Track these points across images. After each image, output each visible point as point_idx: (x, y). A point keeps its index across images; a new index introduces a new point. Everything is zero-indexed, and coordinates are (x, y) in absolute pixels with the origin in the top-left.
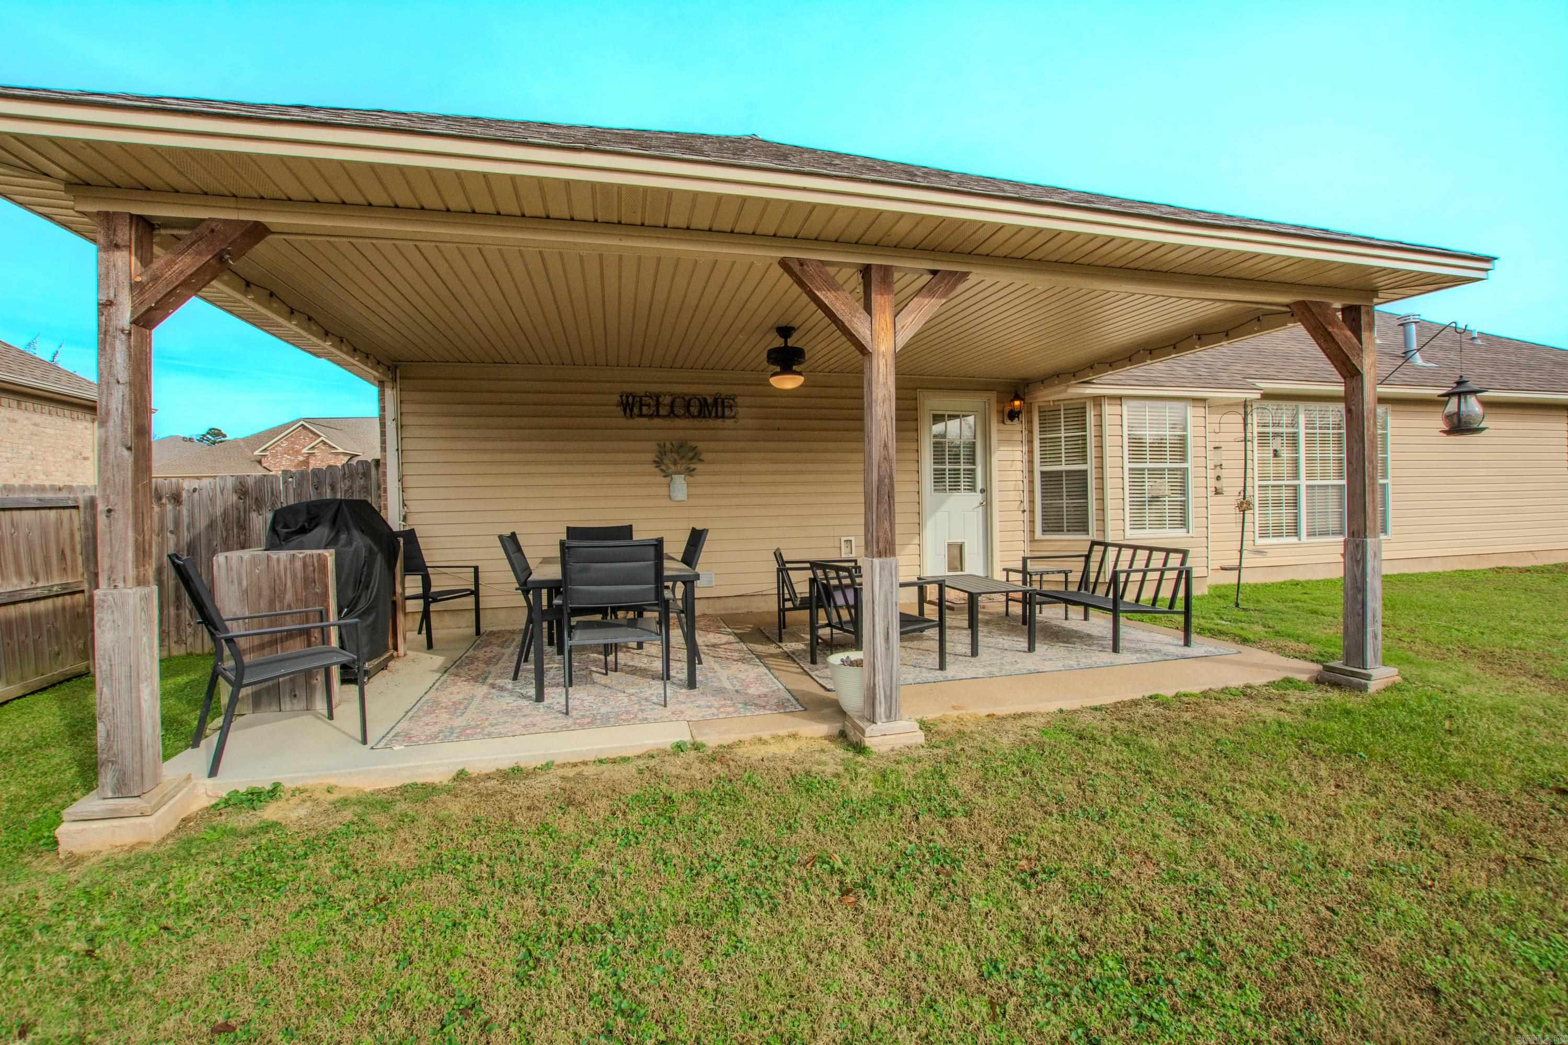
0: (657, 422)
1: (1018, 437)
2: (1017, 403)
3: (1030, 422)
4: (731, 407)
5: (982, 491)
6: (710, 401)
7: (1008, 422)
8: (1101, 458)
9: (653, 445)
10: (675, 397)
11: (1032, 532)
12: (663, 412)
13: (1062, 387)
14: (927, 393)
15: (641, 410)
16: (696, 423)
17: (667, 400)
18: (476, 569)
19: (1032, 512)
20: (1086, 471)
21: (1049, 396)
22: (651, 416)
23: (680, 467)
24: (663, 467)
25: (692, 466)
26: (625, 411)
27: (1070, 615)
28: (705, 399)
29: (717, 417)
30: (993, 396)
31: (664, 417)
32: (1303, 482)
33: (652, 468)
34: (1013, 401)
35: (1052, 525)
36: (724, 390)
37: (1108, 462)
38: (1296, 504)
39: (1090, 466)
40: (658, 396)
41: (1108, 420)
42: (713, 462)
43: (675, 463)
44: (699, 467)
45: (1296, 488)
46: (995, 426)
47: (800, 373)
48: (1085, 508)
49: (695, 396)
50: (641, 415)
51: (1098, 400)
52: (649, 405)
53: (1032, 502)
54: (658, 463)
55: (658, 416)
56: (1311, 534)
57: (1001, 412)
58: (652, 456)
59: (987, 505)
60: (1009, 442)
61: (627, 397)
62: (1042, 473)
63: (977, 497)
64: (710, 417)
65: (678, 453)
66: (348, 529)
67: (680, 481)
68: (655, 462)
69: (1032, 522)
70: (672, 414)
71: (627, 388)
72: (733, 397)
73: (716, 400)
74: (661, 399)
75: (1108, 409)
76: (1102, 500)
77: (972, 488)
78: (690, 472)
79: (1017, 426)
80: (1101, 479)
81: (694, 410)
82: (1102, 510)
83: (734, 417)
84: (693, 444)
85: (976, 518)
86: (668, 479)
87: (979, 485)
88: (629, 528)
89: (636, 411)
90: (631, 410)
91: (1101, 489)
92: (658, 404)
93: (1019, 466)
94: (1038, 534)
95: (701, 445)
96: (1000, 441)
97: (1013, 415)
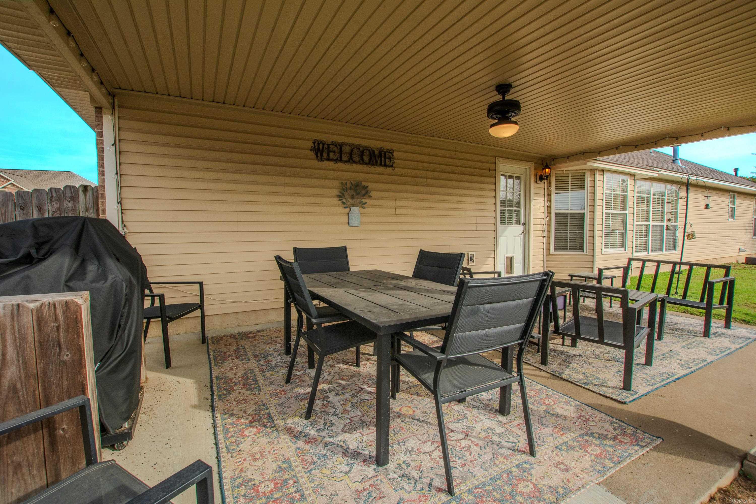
0: (340, 165)
1: (542, 192)
2: (547, 170)
3: (550, 183)
4: (390, 159)
5: (524, 224)
6: (377, 152)
7: (539, 182)
8: (593, 206)
9: (337, 183)
10: (354, 147)
11: (549, 249)
12: (345, 158)
15: (328, 155)
16: (367, 168)
17: (347, 149)
18: (201, 284)
19: (549, 237)
20: (584, 214)
21: (566, 167)
22: (335, 161)
23: (356, 201)
24: (344, 200)
25: (364, 201)
26: (317, 156)
28: (373, 151)
29: (381, 165)
30: (532, 165)
31: (345, 162)
32: (651, 223)
33: (335, 201)
34: (545, 168)
35: (561, 246)
36: (387, 146)
37: (597, 208)
38: (646, 234)
39: (586, 211)
40: (341, 146)
41: (598, 184)
42: (381, 198)
43: (352, 197)
44: (369, 201)
45: (647, 226)
46: (533, 184)
47: (515, 123)
48: (582, 236)
49: (366, 148)
50: (328, 159)
51: (593, 171)
52: (334, 152)
53: (549, 231)
54: (340, 197)
55: (341, 161)
56: (652, 250)
57: (536, 175)
58: (336, 192)
59: (526, 233)
60: (539, 194)
61: (319, 144)
62: (556, 214)
63: (520, 228)
64: (377, 165)
65: (355, 191)
67: (355, 211)
68: (339, 196)
69: (549, 243)
70: (351, 160)
71: (318, 136)
72: (391, 152)
73: (380, 152)
74: (343, 148)
75: (598, 177)
76: (594, 231)
77: (518, 222)
78: (363, 205)
79: (543, 185)
80: (593, 218)
81: (366, 158)
82: (594, 237)
83: (392, 166)
84: (364, 184)
85: (519, 240)
86: (347, 210)
87: (522, 221)
88: (344, 249)
89: (325, 155)
90: (322, 155)
91: (592, 224)
92: (341, 152)
93: (542, 209)
94: (552, 251)
95: (371, 186)
96: (535, 194)
97: (541, 179)
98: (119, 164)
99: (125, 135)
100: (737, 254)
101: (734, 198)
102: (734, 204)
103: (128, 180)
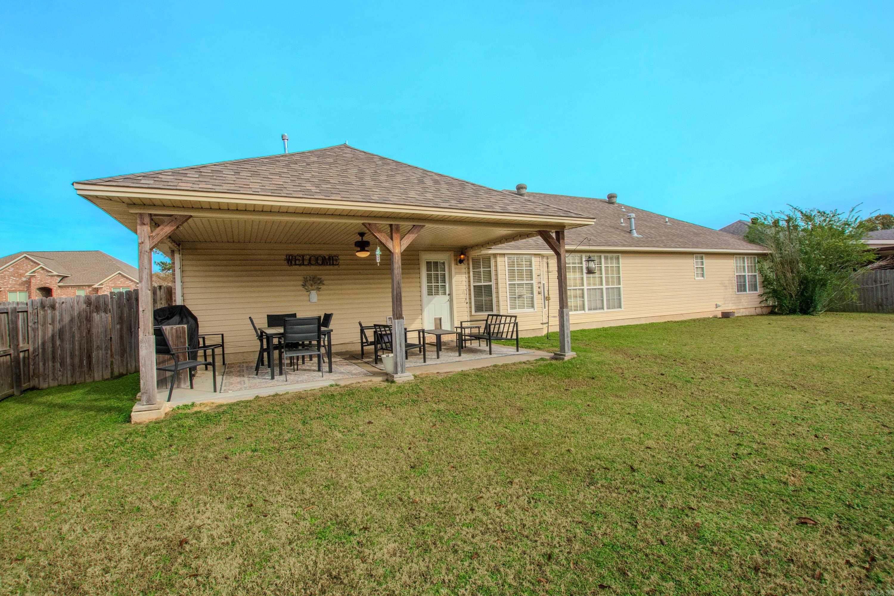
0: (303, 267)
1: (464, 270)
2: (462, 256)
3: (468, 264)
4: (336, 260)
5: (449, 295)
6: (327, 257)
7: (459, 264)
8: (497, 279)
9: (301, 278)
10: (311, 256)
11: (471, 312)
12: (306, 263)
13: (479, 251)
14: (423, 253)
15: (295, 262)
16: (321, 267)
17: (308, 257)
18: (222, 335)
19: (470, 303)
20: (491, 285)
21: (474, 254)
22: (300, 265)
23: (315, 287)
24: (306, 287)
25: (320, 287)
26: (288, 263)
27: (481, 345)
28: (325, 257)
29: (330, 265)
30: (452, 253)
31: (306, 265)
32: (585, 287)
33: (301, 288)
34: (460, 255)
35: (479, 308)
36: (333, 253)
37: (500, 281)
38: (583, 297)
39: (493, 283)
40: (303, 256)
41: (499, 263)
42: (329, 285)
43: (312, 285)
44: (322, 287)
45: (583, 290)
46: (453, 266)
48: (491, 300)
49: (320, 256)
50: (296, 264)
51: (495, 255)
52: (299, 260)
53: (470, 299)
54: (304, 286)
55: (303, 265)
56: (589, 309)
57: (456, 260)
58: (301, 283)
59: (451, 301)
60: (460, 273)
61: (289, 257)
62: (474, 286)
63: (447, 297)
64: (327, 265)
65: (313, 281)
66: (186, 317)
67: (314, 293)
68: (303, 285)
69: (471, 307)
70: (310, 264)
71: (288, 252)
72: (337, 256)
73: (329, 258)
74: (305, 257)
75: (499, 259)
76: (498, 297)
77: (445, 294)
78: (319, 289)
79: (463, 266)
80: (497, 288)
81: (320, 262)
82: (498, 301)
83: (338, 265)
84: (319, 277)
85: (447, 305)
86: (308, 293)
87: (447, 292)
88: (295, 314)
89: (293, 263)
90: (291, 263)
91: (497, 292)
92: (303, 260)
93: (464, 283)
94: (473, 313)
95: (323, 277)
96: (456, 273)
97: (461, 261)
98: (182, 277)
99: (186, 262)
100: (714, 309)
101: (702, 258)
102: (702, 265)
103: (187, 285)
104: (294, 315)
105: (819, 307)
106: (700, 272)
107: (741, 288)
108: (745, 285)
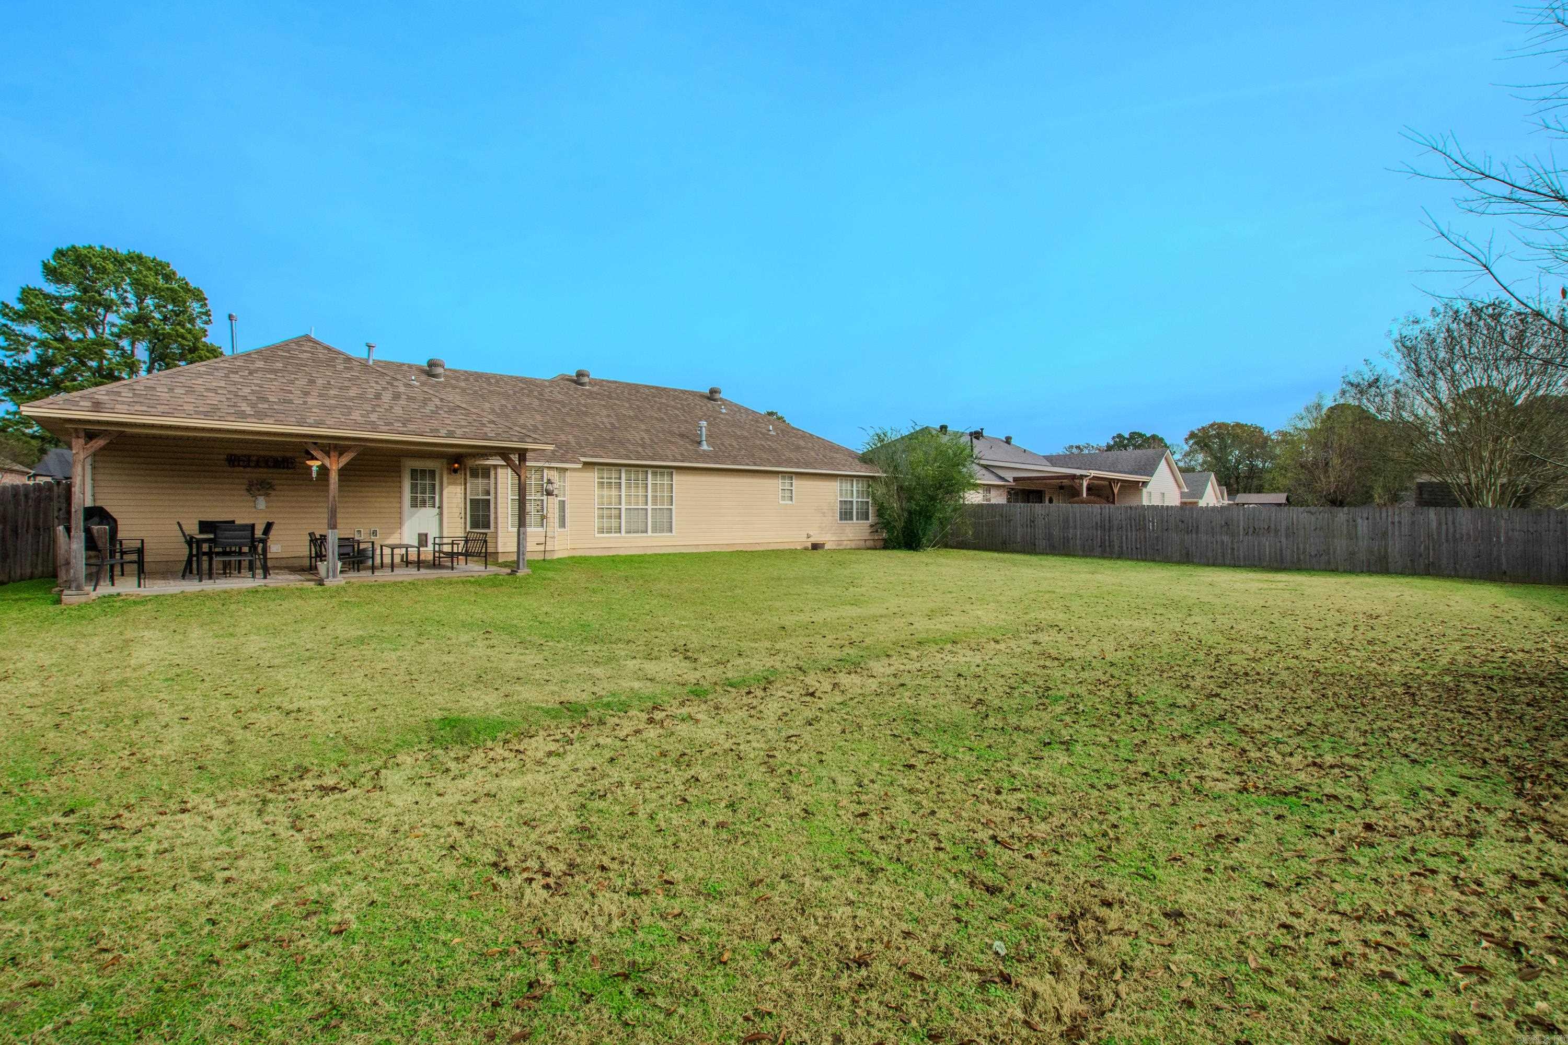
0: (249, 469)
1: (459, 481)
2: (457, 466)
3: (465, 475)
4: (292, 463)
5: (438, 508)
6: (279, 459)
7: (453, 474)
8: (496, 493)
9: (246, 481)
10: (259, 457)
11: (466, 528)
12: (252, 465)
13: (476, 461)
14: (406, 459)
15: (239, 463)
16: (271, 470)
17: (255, 458)
18: (142, 540)
19: (465, 518)
20: (489, 500)
21: (471, 463)
22: (245, 467)
23: (261, 493)
24: (252, 492)
25: (269, 492)
26: (229, 464)
28: (277, 459)
29: (283, 468)
30: (445, 461)
31: (252, 467)
32: (623, 507)
33: (245, 492)
34: (454, 464)
35: (475, 525)
36: (289, 454)
37: (499, 495)
38: (619, 518)
39: (492, 497)
40: (250, 456)
41: (499, 476)
42: (280, 491)
43: (258, 490)
44: (273, 493)
45: (621, 509)
46: (445, 476)
48: (489, 516)
49: (271, 457)
50: (239, 466)
51: (495, 467)
52: (243, 461)
53: (465, 514)
54: (248, 490)
55: (249, 466)
56: (628, 532)
57: (448, 469)
58: (244, 487)
59: (441, 514)
60: (454, 483)
61: (231, 457)
62: (471, 500)
63: (436, 510)
64: (279, 468)
65: (260, 485)
67: (261, 500)
69: (465, 523)
70: (257, 466)
71: (229, 451)
72: (293, 458)
73: (283, 460)
74: (251, 458)
75: (500, 471)
76: (496, 513)
77: (433, 506)
78: (267, 495)
79: (458, 476)
80: (496, 503)
81: (271, 464)
82: (496, 518)
84: (268, 481)
85: (435, 519)
86: (254, 498)
87: (437, 505)
89: (236, 464)
90: (233, 463)
91: (496, 508)
92: (249, 461)
93: (457, 496)
94: (468, 529)
95: (274, 482)
96: (449, 484)
97: (455, 471)
98: (93, 474)
100: (804, 539)
101: (791, 479)
102: (791, 486)
104: (233, 522)
105: (924, 541)
106: (787, 494)
107: (846, 515)
108: (851, 513)
